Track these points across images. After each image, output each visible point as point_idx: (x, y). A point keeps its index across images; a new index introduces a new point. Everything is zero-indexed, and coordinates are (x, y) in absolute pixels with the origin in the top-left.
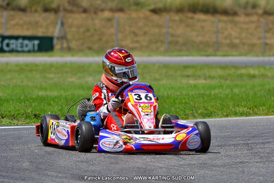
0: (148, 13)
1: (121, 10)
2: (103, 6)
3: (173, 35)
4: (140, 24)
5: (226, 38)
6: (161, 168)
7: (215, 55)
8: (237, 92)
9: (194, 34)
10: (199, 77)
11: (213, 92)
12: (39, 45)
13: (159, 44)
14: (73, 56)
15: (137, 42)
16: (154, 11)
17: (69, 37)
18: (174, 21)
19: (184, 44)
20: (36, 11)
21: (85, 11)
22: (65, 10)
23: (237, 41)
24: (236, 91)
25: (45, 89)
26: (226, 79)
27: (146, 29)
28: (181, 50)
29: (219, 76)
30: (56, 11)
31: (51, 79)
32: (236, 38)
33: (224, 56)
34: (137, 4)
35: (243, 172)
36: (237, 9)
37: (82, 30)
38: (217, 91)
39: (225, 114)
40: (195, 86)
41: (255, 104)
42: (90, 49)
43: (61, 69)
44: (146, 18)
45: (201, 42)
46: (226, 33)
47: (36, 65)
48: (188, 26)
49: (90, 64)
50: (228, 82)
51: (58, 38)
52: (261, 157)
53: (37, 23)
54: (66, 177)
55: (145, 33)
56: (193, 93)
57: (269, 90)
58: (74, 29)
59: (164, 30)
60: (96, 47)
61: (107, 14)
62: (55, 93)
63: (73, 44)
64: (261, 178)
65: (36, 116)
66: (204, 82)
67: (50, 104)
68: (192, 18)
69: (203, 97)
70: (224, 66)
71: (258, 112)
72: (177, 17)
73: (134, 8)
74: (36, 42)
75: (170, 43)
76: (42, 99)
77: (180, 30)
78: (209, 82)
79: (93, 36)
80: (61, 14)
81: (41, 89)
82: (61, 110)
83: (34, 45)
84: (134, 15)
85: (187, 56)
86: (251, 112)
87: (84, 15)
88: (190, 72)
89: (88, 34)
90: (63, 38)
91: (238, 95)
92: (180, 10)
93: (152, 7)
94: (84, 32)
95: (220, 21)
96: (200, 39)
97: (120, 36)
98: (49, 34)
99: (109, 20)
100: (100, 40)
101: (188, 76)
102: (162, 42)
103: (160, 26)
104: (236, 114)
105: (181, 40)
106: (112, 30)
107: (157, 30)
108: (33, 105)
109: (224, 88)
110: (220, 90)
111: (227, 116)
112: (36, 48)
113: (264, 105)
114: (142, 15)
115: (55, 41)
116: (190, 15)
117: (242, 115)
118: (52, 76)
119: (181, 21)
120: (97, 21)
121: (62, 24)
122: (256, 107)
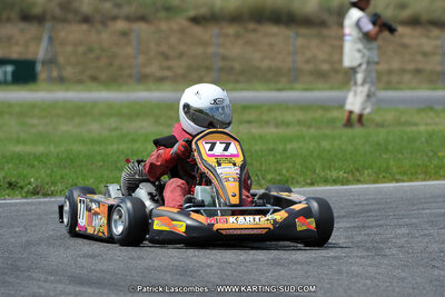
0: (185, 23)
1: (142, 18)
2: (115, 11)
3: (224, 58)
4: (174, 40)
5: (308, 62)
6: (210, 266)
7: (292, 89)
8: (328, 147)
9: (258, 55)
10: (267, 123)
11: (289, 147)
12: (14, 73)
13: (202, 73)
14: (67, 90)
15: (169, 68)
16: (196, 20)
17: (61, 60)
18: (227, 35)
19: (243, 72)
20: (9, 20)
21: (86, 20)
22: (54, 18)
23: (325, 67)
24: (326, 144)
25: (24, 142)
26: (309, 127)
27: (183, 48)
28: (237, 82)
29: (299, 122)
30: (40, 19)
31: (33, 126)
32: (324, 61)
33: (306, 90)
34: (168, 8)
35: (340, 272)
36: (325, 16)
37: (81, 49)
38: (295, 145)
39: (309, 181)
40: (261, 137)
41: (356, 166)
42: (94, 79)
43: (49, 110)
44: (183, 31)
45: (270, 69)
46: (308, 54)
47: (10, 105)
48: (248, 43)
49: (95, 103)
50: (312, 131)
51: (44, 63)
52: (368, 250)
53: (10, 38)
54: (60, 281)
55: (181, 55)
56: (257, 148)
57: (378, 144)
58: (69, 49)
59: (211, 50)
60: (103, 76)
61: (121, 25)
62: (40, 149)
63: (68, 72)
64: (369, 282)
65: (10, 184)
66: (274, 130)
67: (33, 167)
68: (254, 31)
69: (274, 155)
70: (305, 107)
71: (362, 179)
72: (231, 30)
73: (162, 14)
74: (9, 69)
75: (221, 70)
76: (19, 158)
77: (236, 50)
78: (282, 131)
79: (98, 58)
80: (48, 25)
81: (18, 141)
82: (50, 175)
83: (5, 73)
84: (164, 26)
85: (248, 90)
86: (350, 178)
87: (85, 27)
88: (252, 115)
89: (91, 56)
90: (51, 62)
91: (329, 151)
92: (236, 18)
93: (192, 13)
94: (84, 54)
95: (298, 35)
96: (266, 63)
97: (141, 59)
98: (29, 56)
99: (124, 34)
100: (111, 65)
101: (249, 122)
102: (208, 69)
103: (204, 44)
104: (326, 181)
105: (237, 66)
106: (129, 50)
107: (199, 50)
108: (6, 168)
109: (307, 139)
110: (301, 144)
111: (312, 184)
112: (9, 77)
113: (371, 167)
114: (175, 26)
115: (39, 67)
116: (252, 26)
117: (335, 182)
118: (35, 121)
119: (237, 36)
120: (105, 36)
121: (51, 40)
122: (357, 170)
